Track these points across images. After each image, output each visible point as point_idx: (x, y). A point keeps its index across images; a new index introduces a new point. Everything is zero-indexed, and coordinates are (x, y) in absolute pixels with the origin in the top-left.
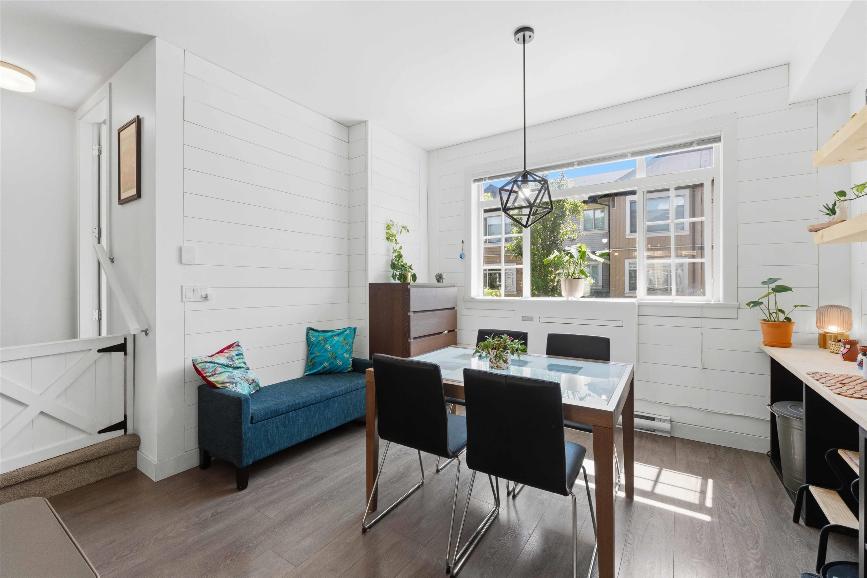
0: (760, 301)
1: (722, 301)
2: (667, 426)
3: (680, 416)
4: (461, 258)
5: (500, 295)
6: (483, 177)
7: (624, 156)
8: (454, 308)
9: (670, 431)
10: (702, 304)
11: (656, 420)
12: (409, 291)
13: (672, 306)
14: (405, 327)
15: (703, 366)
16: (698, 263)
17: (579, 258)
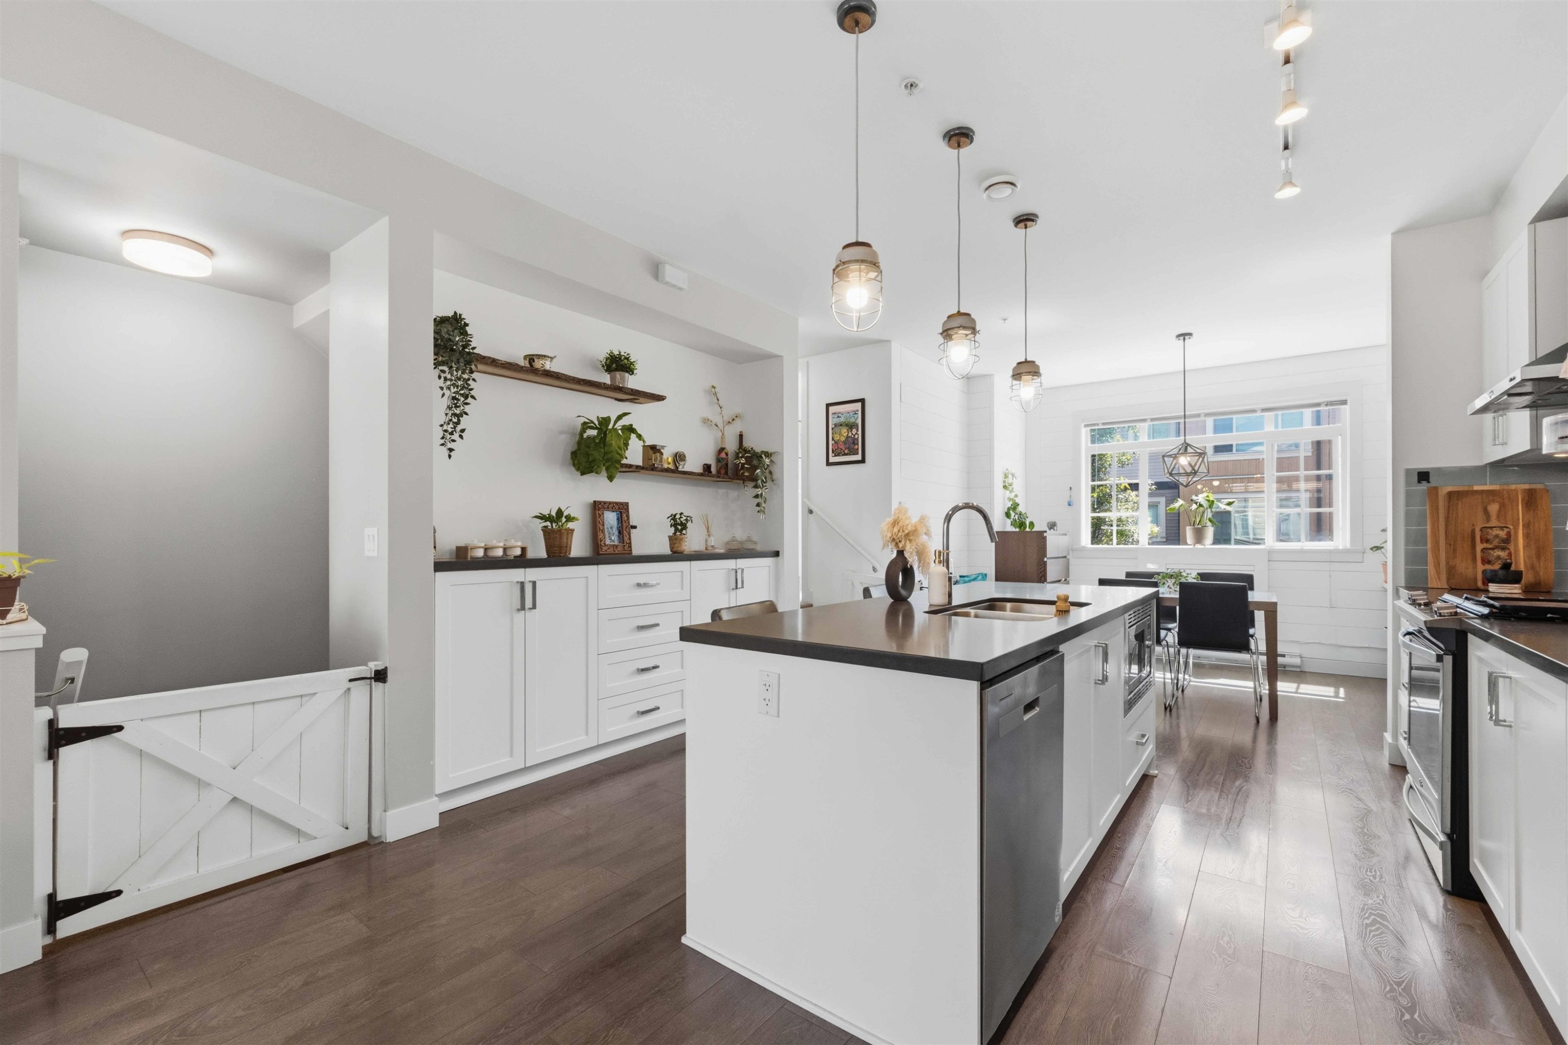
0: (1382, 546)
1: (1348, 546)
2: (1297, 661)
3: (1308, 652)
4: (1070, 505)
5: (1112, 544)
6: (1097, 422)
7: (1254, 411)
8: (1065, 557)
9: (1299, 665)
10: (1330, 550)
11: (1286, 656)
12: (1045, 538)
13: (1302, 551)
14: (1041, 572)
15: (1331, 604)
16: (1326, 513)
17: (1208, 507)
